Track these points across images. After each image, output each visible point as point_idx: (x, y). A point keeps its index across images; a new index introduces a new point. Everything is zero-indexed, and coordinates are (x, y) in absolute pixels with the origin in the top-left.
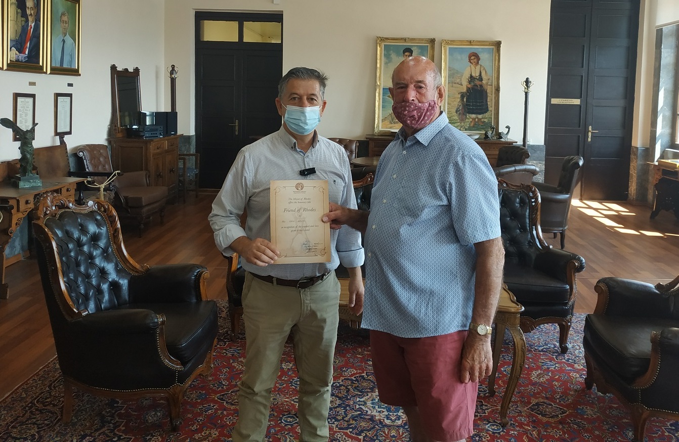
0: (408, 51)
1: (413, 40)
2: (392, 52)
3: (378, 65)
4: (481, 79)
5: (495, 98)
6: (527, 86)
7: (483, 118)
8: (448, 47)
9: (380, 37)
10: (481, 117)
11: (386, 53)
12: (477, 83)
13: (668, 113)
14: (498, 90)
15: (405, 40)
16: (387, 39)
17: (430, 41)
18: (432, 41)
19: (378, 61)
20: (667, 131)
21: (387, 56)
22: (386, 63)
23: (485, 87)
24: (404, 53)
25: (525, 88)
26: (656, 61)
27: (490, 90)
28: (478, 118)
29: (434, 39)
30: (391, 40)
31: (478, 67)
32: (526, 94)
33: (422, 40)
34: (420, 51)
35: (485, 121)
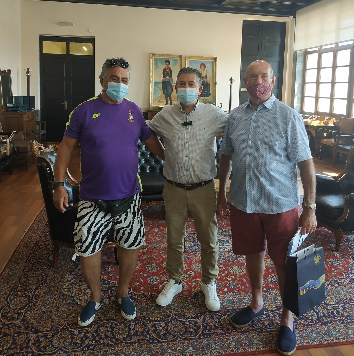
0: (168, 61)
1: (170, 55)
2: (158, 62)
3: (151, 70)
4: (206, 78)
5: (214, 88)
6: (231, 82)
7: (208, 99)
8: (189, 60)
9: (152, 54)
10: (207, 99)
11: (155, 62)
12: (205, 80)
13: (300, 96)
14: (215, 84)
15: (166, 55)
16: (156, 54)
17: (180, 57)
18: (181, 56)
19: (151, 67)
20: (299, 105)
21: (156, 64)
22: (155, 68)
23: (209, 82)
24: (165, 63)
25: (230, 83)
26: (293, 69)
27: (211, 84)
28: (205, 99)
29: (182, 55)
30: (158, 55)
31: (205, 71)
32: (231, 86)
33: (175, 55)
34: (174, 62)
35: (209, 101)
